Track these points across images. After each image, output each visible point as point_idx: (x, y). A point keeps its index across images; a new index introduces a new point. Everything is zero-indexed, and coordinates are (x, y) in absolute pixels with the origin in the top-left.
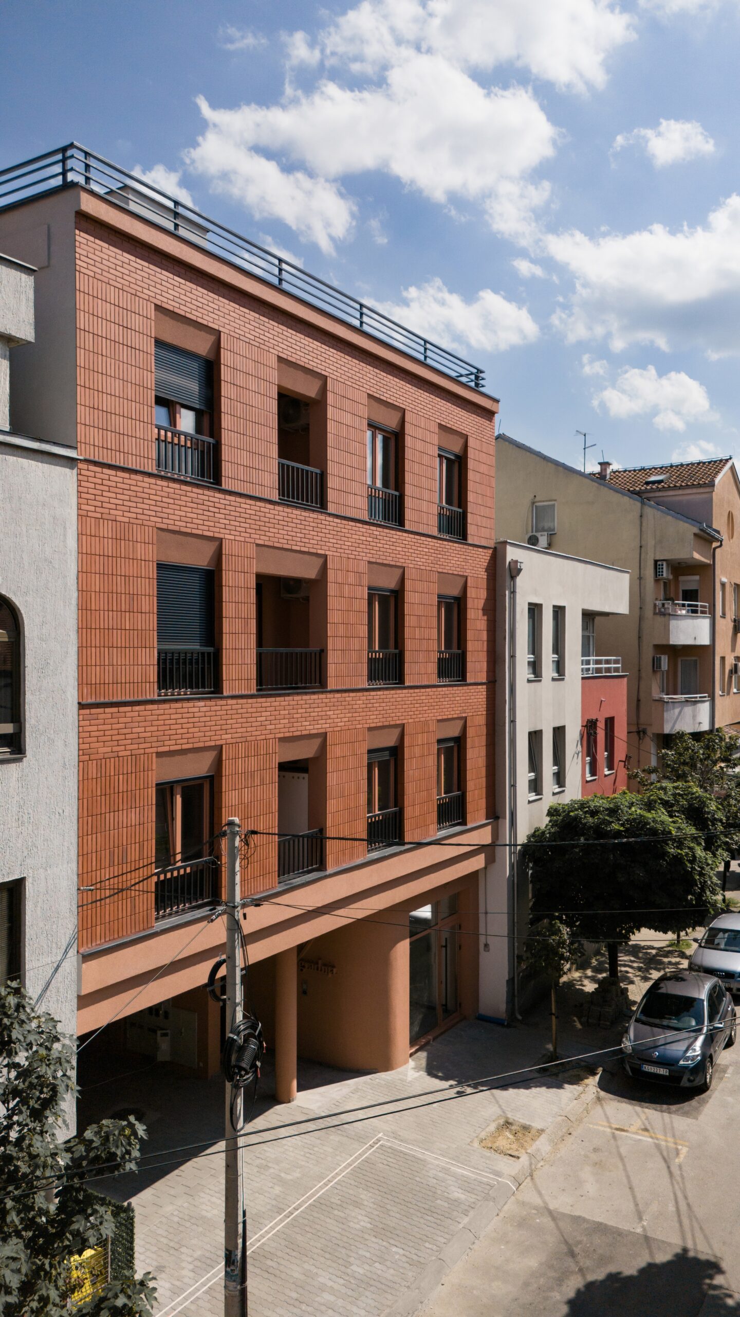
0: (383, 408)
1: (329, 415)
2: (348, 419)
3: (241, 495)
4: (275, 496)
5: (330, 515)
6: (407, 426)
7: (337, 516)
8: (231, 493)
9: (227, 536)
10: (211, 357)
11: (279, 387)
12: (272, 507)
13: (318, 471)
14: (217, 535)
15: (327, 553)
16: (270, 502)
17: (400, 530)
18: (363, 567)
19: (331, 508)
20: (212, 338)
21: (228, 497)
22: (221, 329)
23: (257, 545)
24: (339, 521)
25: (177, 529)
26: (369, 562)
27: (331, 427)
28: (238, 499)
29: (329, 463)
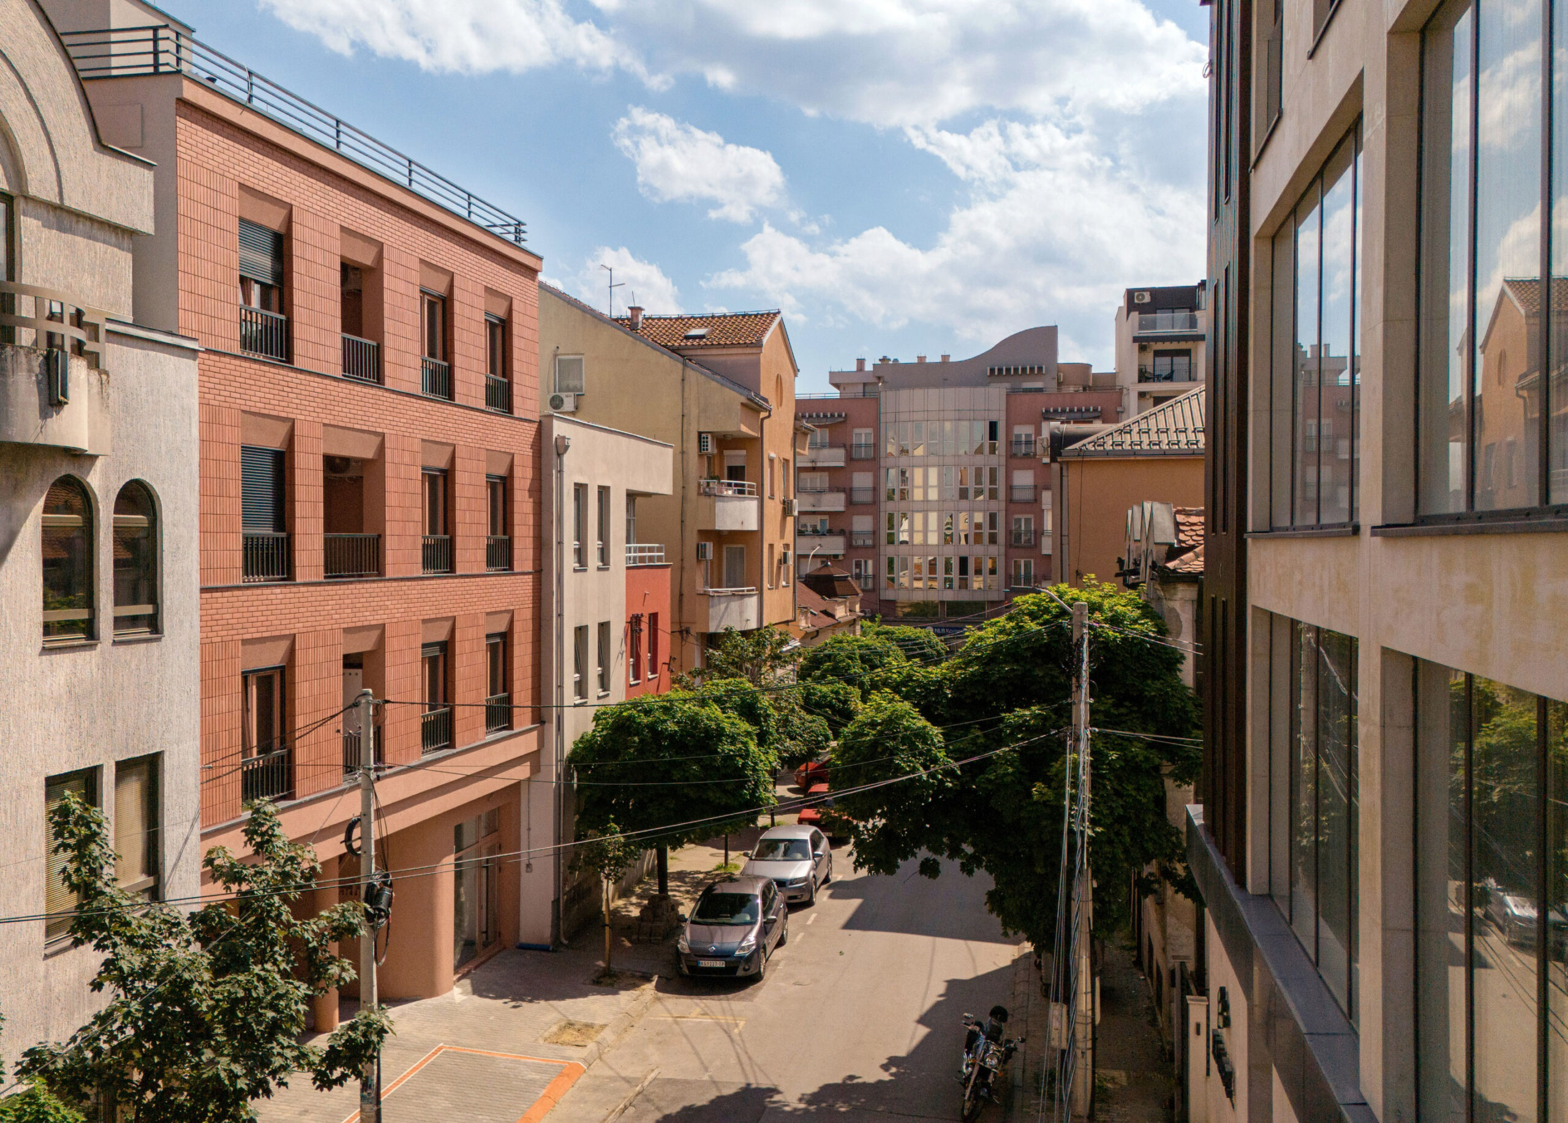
0: (432, 272)
1: (385, 285)
2: (402, 287)
3: (310, 373)
4: (338, 372)
5: (387, 390)
6: (456, 291)
7: (393, 392)
8: (301, 371)
9: (299, 417)
10: (283, 231)
11: (342, 257)
12: (336, 384)
13: (375, 344)
14: (291, 416)
15: (385, 431)
16: (335, 379)
17: (451, 405)
18: (417, 446)
19: (389, 383)
20: (284, 212)
21: (299, 376)
22: (293, 202)
23: (325, 425)
24: (394, 396)
25: (257, 410)
26: (423, 440)
27: (387, 296)
28: (308, 378)
29: (386, 335)
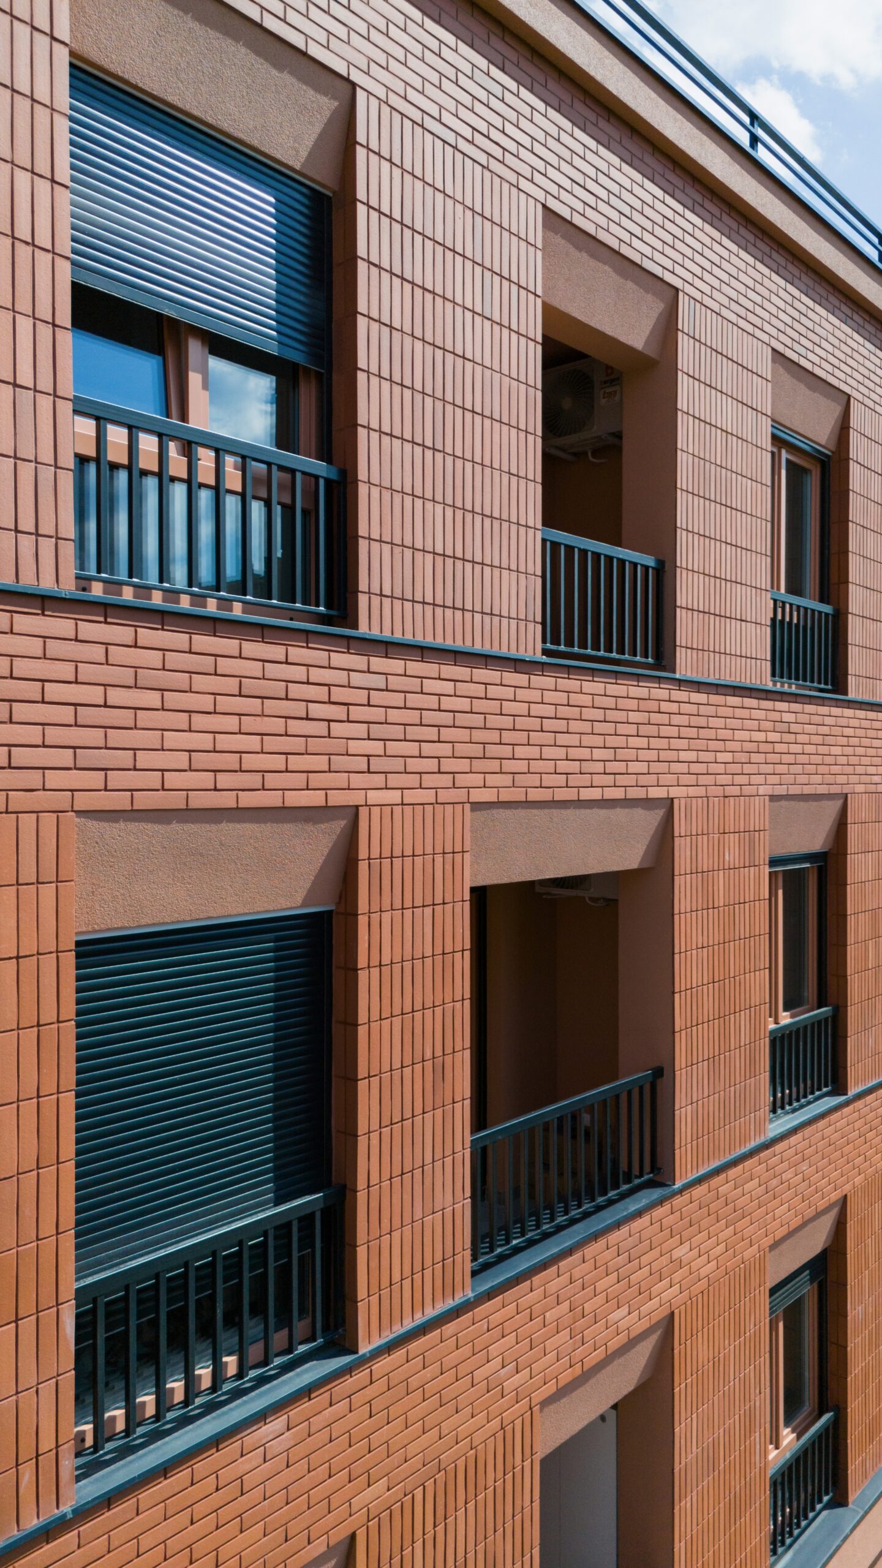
0: (802, 389)
1: (682, 403)
2: (727, 414)
3: (423, 652)
4: (531, 645)
5: (681, 683)
6: (856, 442)
7: (698, 686)
8: (388, 647)
9: (374, 797)
12: (521, 679)
13: (650, 561)
14: (337, 799)
15: (674, 792)
16: (517, 664)
17: (838, 703)
18: (759, 814)
19: (685, 665)
20: (326, 106)
21: (379, 662)
22: (356, 76)
23: (477, 806)
24: (702, 698)
27: (686, 432)
28: (416, 667)
29: (682, 537)
